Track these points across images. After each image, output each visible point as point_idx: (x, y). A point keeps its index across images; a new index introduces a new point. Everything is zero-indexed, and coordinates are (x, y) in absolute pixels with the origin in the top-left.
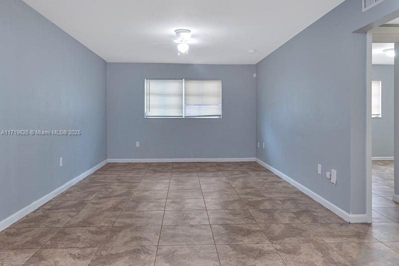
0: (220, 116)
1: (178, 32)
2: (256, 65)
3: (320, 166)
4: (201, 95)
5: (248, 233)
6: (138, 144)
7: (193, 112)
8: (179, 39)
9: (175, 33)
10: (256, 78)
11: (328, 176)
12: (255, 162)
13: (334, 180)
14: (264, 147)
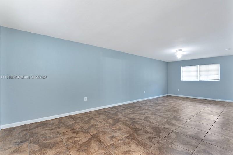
6: (179, 90)
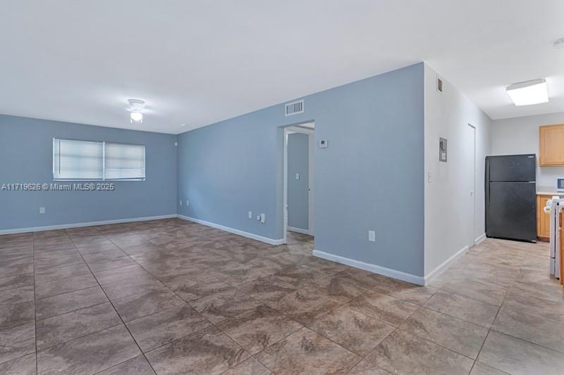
0: (143, 178)
1: (132, 102)
2: (178, 135)
3: (250, 213)
4: (124, 159)
5: (225, 263)
7: (113, 175)
8: (132, 108)
9: (128, 102)
10: (178, 146)
11: (259, 219)
12: (177, 218)
13: (263, 221)
14: (188, 204)
